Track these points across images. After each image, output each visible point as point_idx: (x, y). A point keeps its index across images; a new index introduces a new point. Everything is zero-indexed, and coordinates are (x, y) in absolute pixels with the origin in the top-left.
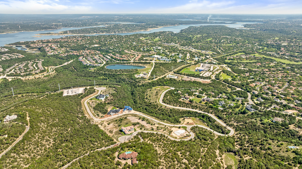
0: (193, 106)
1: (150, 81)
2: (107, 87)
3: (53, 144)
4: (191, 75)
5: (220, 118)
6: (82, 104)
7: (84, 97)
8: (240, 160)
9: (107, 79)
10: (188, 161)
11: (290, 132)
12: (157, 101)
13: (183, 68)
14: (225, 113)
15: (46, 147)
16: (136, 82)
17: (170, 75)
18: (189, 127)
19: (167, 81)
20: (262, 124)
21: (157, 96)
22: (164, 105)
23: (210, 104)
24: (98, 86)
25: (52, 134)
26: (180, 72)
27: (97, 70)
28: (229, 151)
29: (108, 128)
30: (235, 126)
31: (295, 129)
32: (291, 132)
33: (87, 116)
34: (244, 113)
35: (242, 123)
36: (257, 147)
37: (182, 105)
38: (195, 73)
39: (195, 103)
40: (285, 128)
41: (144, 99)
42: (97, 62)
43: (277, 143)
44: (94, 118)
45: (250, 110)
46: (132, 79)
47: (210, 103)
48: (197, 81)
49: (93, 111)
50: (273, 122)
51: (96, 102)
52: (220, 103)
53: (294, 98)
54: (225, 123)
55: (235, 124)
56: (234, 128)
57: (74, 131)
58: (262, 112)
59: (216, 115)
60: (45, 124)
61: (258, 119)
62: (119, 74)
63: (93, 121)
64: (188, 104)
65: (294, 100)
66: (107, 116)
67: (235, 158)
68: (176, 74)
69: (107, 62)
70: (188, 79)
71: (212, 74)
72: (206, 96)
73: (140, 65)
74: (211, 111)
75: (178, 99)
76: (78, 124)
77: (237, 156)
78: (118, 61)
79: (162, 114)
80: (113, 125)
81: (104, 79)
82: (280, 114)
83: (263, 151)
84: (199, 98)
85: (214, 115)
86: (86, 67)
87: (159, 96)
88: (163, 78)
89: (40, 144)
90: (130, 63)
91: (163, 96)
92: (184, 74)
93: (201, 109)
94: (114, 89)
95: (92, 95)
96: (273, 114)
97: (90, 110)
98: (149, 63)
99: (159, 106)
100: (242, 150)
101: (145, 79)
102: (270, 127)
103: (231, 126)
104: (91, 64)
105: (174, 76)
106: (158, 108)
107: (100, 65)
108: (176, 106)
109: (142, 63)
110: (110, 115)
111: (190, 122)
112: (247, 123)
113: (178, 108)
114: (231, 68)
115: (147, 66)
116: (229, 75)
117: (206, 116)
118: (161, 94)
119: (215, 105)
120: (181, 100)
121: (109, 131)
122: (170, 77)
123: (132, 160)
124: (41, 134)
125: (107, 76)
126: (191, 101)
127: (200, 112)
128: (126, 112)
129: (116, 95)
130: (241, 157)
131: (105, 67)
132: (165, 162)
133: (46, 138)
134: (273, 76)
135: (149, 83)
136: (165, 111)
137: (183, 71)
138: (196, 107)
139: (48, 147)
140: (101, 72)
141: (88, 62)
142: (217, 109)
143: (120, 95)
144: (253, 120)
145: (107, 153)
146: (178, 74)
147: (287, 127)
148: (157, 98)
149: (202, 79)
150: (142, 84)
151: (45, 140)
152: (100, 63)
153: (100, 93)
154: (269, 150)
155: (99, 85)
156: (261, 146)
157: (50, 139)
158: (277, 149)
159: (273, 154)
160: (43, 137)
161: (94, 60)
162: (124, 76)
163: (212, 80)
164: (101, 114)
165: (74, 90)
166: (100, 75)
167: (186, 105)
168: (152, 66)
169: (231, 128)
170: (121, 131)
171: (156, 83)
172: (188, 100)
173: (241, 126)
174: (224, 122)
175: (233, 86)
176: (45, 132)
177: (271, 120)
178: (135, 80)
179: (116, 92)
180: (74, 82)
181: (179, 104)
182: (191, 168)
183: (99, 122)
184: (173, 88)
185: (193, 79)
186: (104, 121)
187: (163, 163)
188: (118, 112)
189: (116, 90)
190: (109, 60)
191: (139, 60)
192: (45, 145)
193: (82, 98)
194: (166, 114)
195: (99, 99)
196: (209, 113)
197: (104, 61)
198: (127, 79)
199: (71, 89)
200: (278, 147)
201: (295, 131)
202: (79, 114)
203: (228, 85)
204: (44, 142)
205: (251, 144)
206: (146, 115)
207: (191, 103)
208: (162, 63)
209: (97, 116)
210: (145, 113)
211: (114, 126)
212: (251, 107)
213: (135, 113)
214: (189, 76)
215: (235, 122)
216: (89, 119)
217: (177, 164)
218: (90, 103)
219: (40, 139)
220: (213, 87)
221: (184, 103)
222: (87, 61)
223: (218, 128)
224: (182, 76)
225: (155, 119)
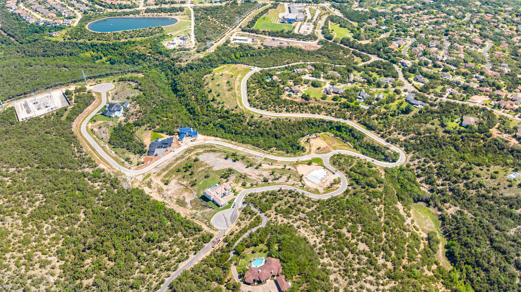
0: (312, 108)
1: (201, 56)
2: (114, 81)
3: (60, 267)
4: (277, 33)
5: (370, 128)
6: (79, 137)
7: (74, 117)
8: (441, 215)
9: (101, 58)
10: (367, 244)
11: (495, 144)
12: (239, 103)
13: (256, 18)
14: (375, 116)
15: (48, 283)
16: (172, 59)
17: (235, 36)
18: (326, 158)
19: (235, 51)
20: (446, 132)
21: (233, 91)
22: (256, 113)
23: (343, 100)
24: (92, 82)
25: (46, 242)
26: (254, 27)
27: (68, 36)
28: (417, 200)
29: (169, 193)
30: (402, 141)
31: (500, 136)
32: (497, 143)
33: (105, 168)
34: (407, 111)
35: (413, 135)
36: (460, 184)
37: (291, 107)
38: (284, 28)
39: (314, 100)
40: (486, 135)
41: (208, 102)
42: (59, 15)
43: (488, 170)
44: (123, 170)
45: (414, 104)
46: (160, 53)
47: (341, 97)
48: (294, 45)
49: (113, 152)
50: (463, 125)
51: (107, 126)
52: (359, 95)
53: (471, 69)
54: (382, 136)
55: (403, 138)
56: (401, 146)
57: (96, 216)
58: (436, 105)
59: (359, 122)
60: (17, 219)
61: (436, 121)
62: (125, 44)
63: (125, 180)
64: (301, 104)
65: (473, 74)
66: (151, 160)
67: (429, 212)
68: (247, 33)
69: (85, 13)
70: (276, 44)
71: (315, 28)
72: (328, 82)
73: (163, 15)
74: (349, 113)
75: (280, 96)
76: (96, 195)
77: (432, 207)
78: (110, 8)
79: (259, 133)
80: (178, 183)
81: (95, 59)
82: (467, 108)
83: (472, 191)
84: (317, 87)
85: (355, 121)
86: (38, 29)
87: (237, 92)
88: (224, 45)
89: (29, 281)
90: (138, 12)
91: (245, 92)
92: (263, 32)
93: (329, 113)
94: (134, 84)
95: (90, 108)
96: (455, 109)
97: (105, 151)
98: (181, 10)
99: (246, 115)
100: (435, 193)
101: (188, 50)
102: (462, 137)
103: (394, 142)
104: (49, 20)
105: (246, 38)
106: (247, 121)
107: (70, 21)
108: (280, 112)
109: (164, 10)
110: (156, 155)
111: (322, 147)
112: (421, 135)
113: (284, 115)
114: (339, 9)
115: (179, 17)
116: (345, 27)
117: (343, 127)
118: (239, 87)
119: (352, 101)
120: (284, 97)
121: (175, 201)
122: (240, 42)
123: (276, 282)
124: (19, 251)
125: (100, 49)
126: (306, 98)
127: (329, 118)
128: (187, 143)
129: (144, 100)
130: (440, 210)
131: (87, 27)
132: (332, 262)
133: (36, 257)
134: (416, 22)
135: (202, 60)
136: (263, 126)
137: (257, 26)
138: (318, 109)
139: (52, 280)
140: (81, 41)
141: (39, 16)
142: (358, 108)
143: (152, 98)
144: (429, 126)
145: (215, 276)
146: (252, 32)
147: (488, 134)
148: (234, 95)
149: (301, 41)
150: (186, 63)
151: (37, 266)
152: (69, 18)
153: (108, 100)
154: (481, 188)
155: (94, 77)
156: (465, 181)
157: (49, 259)
158: (492, 183)
159: (491, 195)
160: (29, 258)
161: (50, 9)
162: (139, 47)
163: (320, 41)
164: (134, 158)
165: (40, 97)
166: (80, 48)
167: (300, 107)
168: (190, 17)
169: (397, 147)
170: (205, 198)
171: (216, 58)
172: (300, 95)
173: (412, 141)
174: (379, 135)
175: (363, 51)
176: (26, 242)
177: (457, 122)
178: (168, 56)
179: (142, 93)
180: (29, 75)
181: (284, 107)
182: (377, 258)
183: (140, 178)
184: (257, 69)
185: (285, 42)
186: (149, 175)
187: (330, 265)
188: (170, 146)
189: (140, 87)
190: (87, 8)
191: (156, 4)
192: (42, 279)
193: (70, 119)
194: (268, 133)
195: (110, 117)
196: (346, 119)
197: (76, 12)
198: (149, 53)
199: (32, 98)
200: (494, 180)
201: (503, 140)
202: (84, 168)
203: (353, 49)
204: (37, 272)
205: (446, 180)
206: (231, 143)
207: (307, 102)
208: (208, 8)
209: (126, 163)
210: (226, 138)
211: (182, 187)
212: (415, 99)
213: (207, 142)
214: (275, 36)
215: (399, 134)
216: (112, 174)
217: (353, 259)
218: (96, 130)
219: (24, 267)
220: (329, 57)
221: (292, 102)
222: (32, 13)
223: (374, 150)
224: (261, 36)
225: (254, 149)
